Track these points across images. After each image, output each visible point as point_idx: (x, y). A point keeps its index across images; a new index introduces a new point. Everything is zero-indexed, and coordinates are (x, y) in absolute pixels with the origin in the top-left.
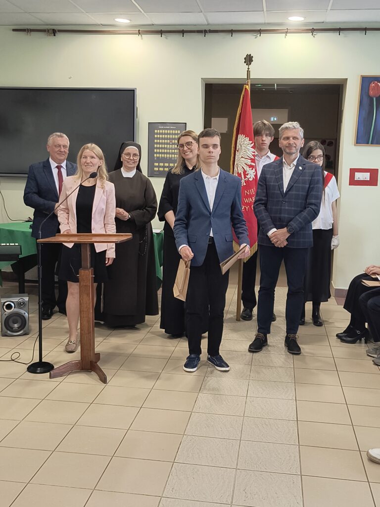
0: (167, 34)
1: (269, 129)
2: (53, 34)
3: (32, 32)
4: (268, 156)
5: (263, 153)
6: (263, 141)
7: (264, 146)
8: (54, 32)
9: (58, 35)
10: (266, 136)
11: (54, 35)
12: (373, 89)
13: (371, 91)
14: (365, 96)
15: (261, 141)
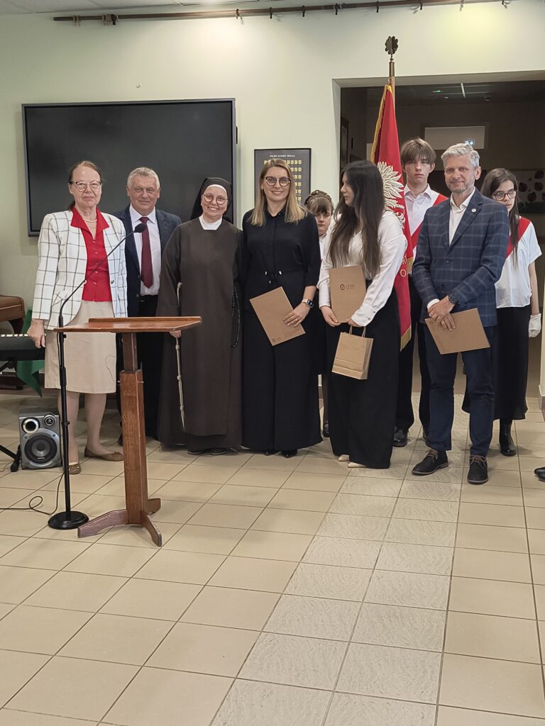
0: (280, 15)
1: (427, 151)
2: (112, 23)
3: (82, 21)
4: (426, 195)
5: (418, 190)
6: (417, 170)
7: (420, 179)
8: (113, 19)
9: (121, 23)
10: (423, 162)
11: (114, 24)
15: (414, 171)
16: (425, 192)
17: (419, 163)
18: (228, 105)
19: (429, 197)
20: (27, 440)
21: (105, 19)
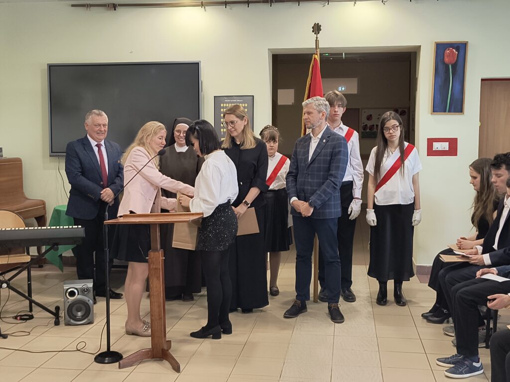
1: (341, 99)
4: (341, 128)
5: (335, 125)
6: (335, 112)
7: (336, 118)
10: (339, 106)
12: (449, 56)
13: (446, 57)
14: (440, 63)
15: (333, 112)
16: (340, 126)
17: (337, 107)
18: (196, 65)
19: (342, 129)
20: (69, 304)
21: (109, 6)
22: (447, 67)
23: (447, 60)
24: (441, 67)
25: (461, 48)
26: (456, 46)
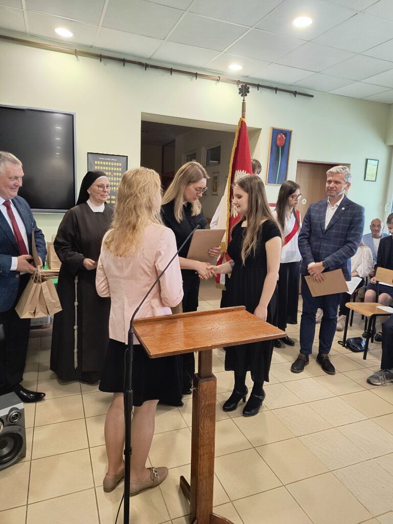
12: (279, 140)
13: (278, 141)
14: (274, 145)
22: (278, 148)
23: (278, 142)
24: (274, 148)
25: (287, 134)
26: (284, 132)
